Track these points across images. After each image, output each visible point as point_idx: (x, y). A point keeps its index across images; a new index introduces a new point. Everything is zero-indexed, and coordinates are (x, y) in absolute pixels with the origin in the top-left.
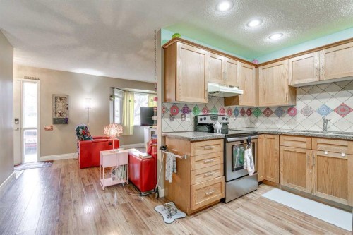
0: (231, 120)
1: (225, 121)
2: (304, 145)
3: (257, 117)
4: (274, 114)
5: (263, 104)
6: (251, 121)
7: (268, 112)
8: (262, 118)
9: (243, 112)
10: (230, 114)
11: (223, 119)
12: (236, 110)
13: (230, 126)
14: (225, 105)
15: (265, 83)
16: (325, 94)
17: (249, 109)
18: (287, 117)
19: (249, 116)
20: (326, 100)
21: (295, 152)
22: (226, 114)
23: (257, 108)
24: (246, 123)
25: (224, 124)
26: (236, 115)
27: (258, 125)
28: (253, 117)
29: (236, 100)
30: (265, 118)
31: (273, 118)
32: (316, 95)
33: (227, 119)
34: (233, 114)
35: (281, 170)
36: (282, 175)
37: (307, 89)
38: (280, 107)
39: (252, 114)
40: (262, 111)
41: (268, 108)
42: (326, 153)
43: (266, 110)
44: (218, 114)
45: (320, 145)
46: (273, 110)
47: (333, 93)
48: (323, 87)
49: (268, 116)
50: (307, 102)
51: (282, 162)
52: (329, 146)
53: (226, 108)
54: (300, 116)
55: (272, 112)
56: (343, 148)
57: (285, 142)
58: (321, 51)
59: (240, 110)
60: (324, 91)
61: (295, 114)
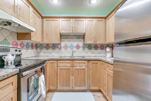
0: (23, 51)
1: (18, 53)
2: (69, 65)
3: (41, 49)
4: (51, 48)
5: (46, 41)
6: (37, 52)
7: (47, 46)
8: (44, 50)
9: (32, 46)
10: (23, 47)
11: (16, 51)
12: (28, 44)
13: (22, 57)
14: (18, 39)
15: (47, 29)
16: (72, 40)
17: (36, 44)
18: (57, 50)
19: (36, 49)
20: (72, 42)
21: (65, 69)
22: (19, 47)
23: (41, 44)
24: (34, 53)
25: (17, 56)
26: (28, 48)
27: (42, 54)
28: (39, 50)
29: (28, 36)
30: (46, 50)
31: (50, 50)
32: (69, 40)
33: (20, 51)
34: (25, 47)
35: (58, 80)
36: (58, 83)
37: (66, 36)
38: (54, 44)
39: (38, 48)
40: (45, 46)
41: (48, 45)
42: (78, 67)
43: (46, 46)
44: (11, 46)
45: (76, 64)
46: (51, 46)
47: (75, 40)
48: (71, 36)
49: (47, 49)
50: (66, 42)
51: (58, 76)
52: (79, 64)
53: (19, 42)
54: (63, 49)
55: (50, 47)
56: (83, 64)
57: (60, 64)
58: (73, 19)
59: (30, 44)
60: (72, 38)
61: (60, 48)
